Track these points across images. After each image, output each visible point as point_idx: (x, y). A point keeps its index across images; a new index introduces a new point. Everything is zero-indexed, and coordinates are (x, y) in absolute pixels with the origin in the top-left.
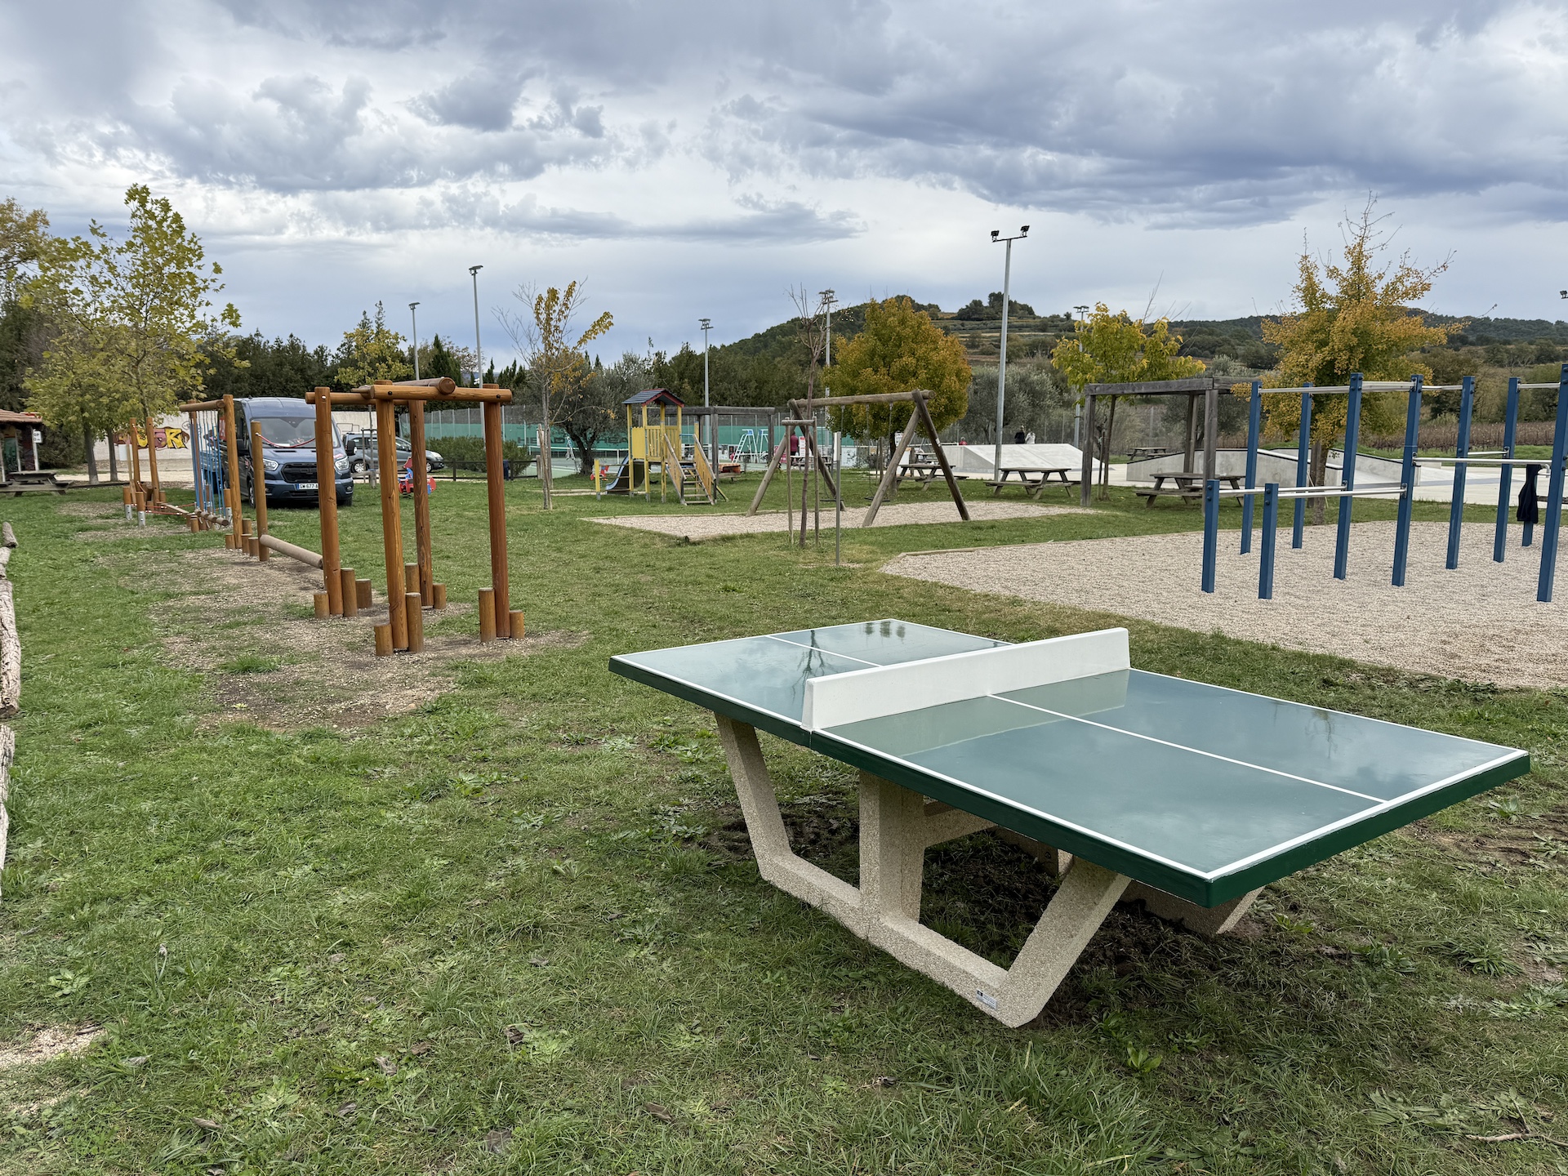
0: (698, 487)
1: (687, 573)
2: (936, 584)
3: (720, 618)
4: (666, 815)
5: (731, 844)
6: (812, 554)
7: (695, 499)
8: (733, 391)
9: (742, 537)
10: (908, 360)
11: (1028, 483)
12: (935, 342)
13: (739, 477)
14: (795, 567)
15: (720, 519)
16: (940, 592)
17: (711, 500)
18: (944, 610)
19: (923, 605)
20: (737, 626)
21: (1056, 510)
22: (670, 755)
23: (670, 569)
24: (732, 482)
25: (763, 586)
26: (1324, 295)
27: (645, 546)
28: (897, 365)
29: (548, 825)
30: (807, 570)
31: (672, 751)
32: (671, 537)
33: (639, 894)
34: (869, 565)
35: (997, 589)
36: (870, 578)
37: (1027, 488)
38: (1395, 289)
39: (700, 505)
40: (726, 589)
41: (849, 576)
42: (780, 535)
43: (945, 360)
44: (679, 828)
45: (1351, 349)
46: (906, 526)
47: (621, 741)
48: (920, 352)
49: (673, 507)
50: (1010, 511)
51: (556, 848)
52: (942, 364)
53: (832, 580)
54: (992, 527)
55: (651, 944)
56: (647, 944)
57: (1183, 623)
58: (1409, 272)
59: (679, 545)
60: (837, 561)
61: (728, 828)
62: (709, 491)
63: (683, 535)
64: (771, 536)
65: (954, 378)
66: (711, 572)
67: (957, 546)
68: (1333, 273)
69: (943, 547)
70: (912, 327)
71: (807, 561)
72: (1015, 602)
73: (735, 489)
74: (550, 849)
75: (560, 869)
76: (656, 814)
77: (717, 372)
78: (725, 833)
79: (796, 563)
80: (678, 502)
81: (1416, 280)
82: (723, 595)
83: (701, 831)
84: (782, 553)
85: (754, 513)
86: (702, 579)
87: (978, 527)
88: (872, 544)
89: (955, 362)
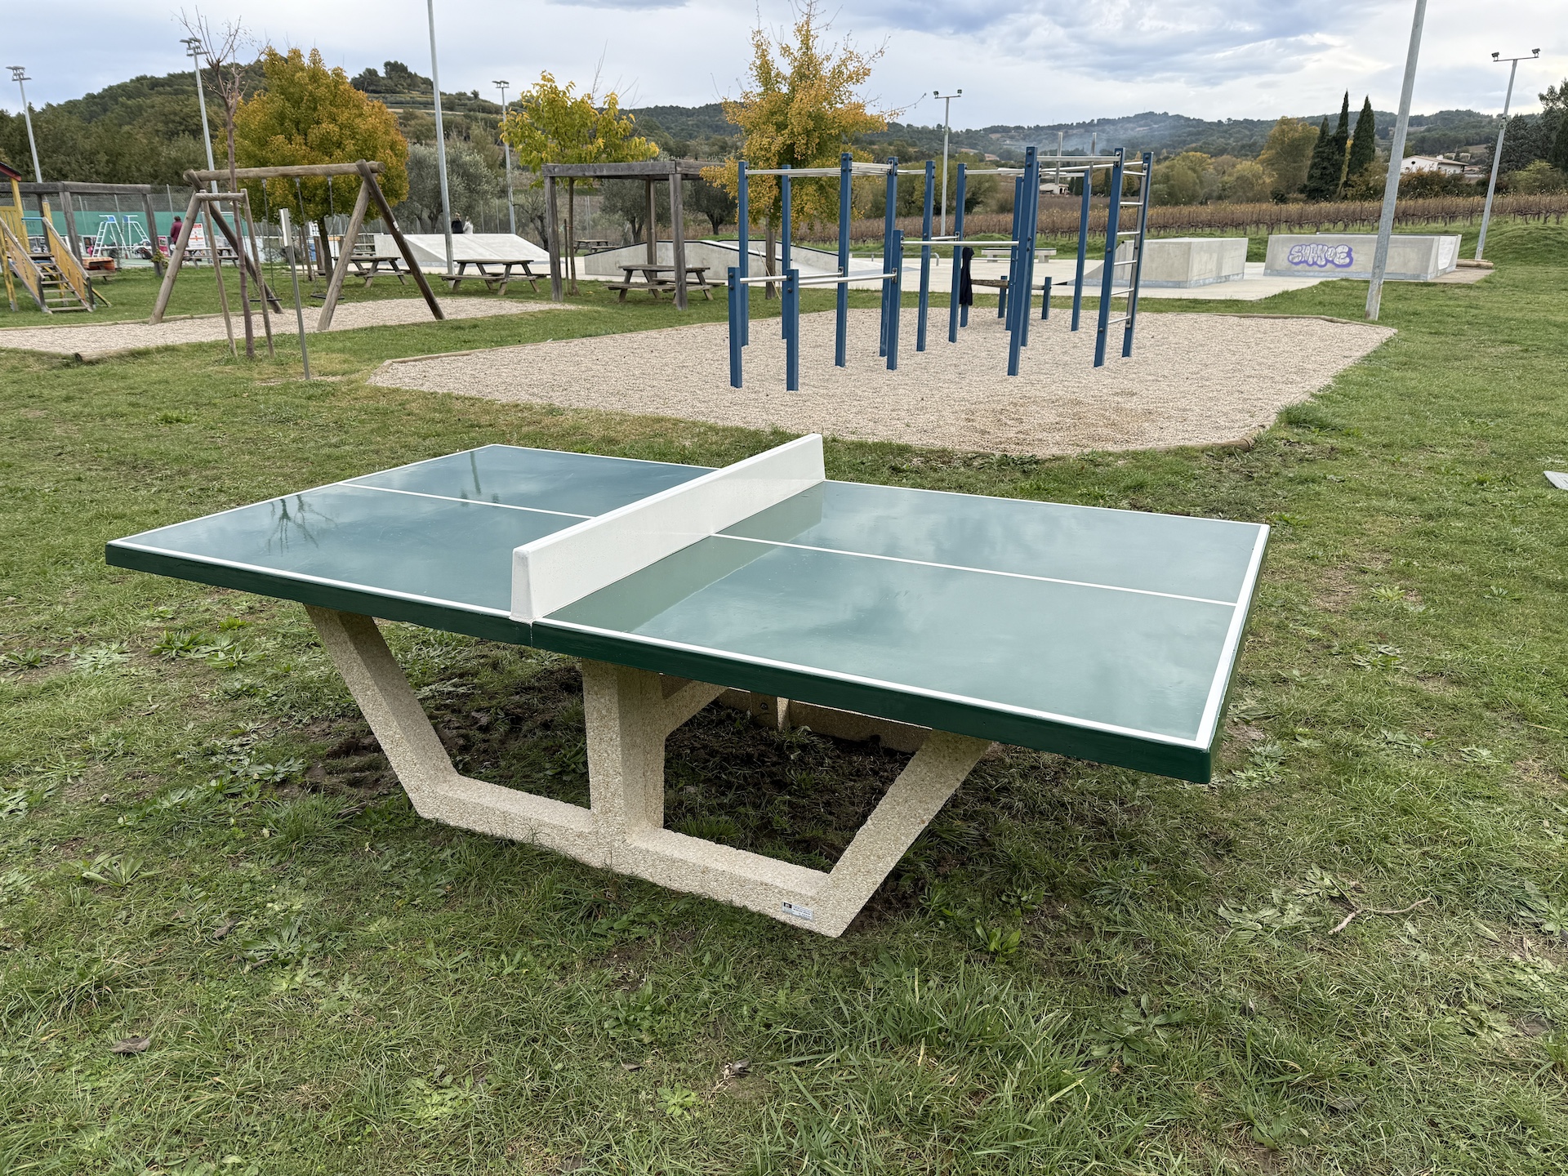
0: (63, 290)
1: (97, 401)
2: (449, 395)
3: (176, 460)
4: (230, 752)
5: (351, 776)
6: (268, 368)
7: (62, 304)
8: (75, 166)
9: (159, 350)
10: (327, 126)
11: (488, 277)
12: (358, 107)
13: (115, 276)
14: (251, 385)
15: (114, 329)
16: (458, 405)
17: (87, 305)
18: (472, 426)
19: (441, 421)
20: (206, 468)
21: (533, 307)
22: (192, 662)
23: (68, 399)
24: (105, 282)
25: (217, 413)
26: (778, 75)
27: (14, 369)
28: (315, 133)
29: (37, 806)
30: (271, 388)
31: (191, 655)
32: (53, 356)
33: (246, 886)
34: (353, 377)
35: (523, 398)
36: (360, 393)
37: (487, 281)
38: (841, 72)
39: (72, 313)
40: (167, 420)
41: (331, 392)
42: (214, 346)
43: (375, 128)
44: (261, 769)
45: (808, 133)
46: (372, 328)
47: (102, 652)
48: (343, 117)
49: (31, 316)
50: (483, 308)
51: (70, 841)
52: (372, 134)
53: (309, 398)
54: (475, 326)
55: (305, 961)
56: (299, 963)
57: (736, 422)
58: (851, 56)
59: (67, 365)
60: (307, 374)
61: (335, 754)
62: (82, 294)
63: (72, 352)
64: (199, 348)
65: (388, 151)
66: (133, 399)
67: (447, 349)
68: (786, 51)
69: (430, 351)
70: (328, 86)
71: (263, 377)
72: (552, 411)
73: (115, 291)
74: (61, 845)
75: (93, 874)
76: (214, 754)
77: (45, 140)
78: (335, 762)
79: (252, 380)
80: (37, 309)
81: (857, 64)
82: (165, 429)
83: (296, 766)
84: (228, 368)
85: (160, 319)
86: (124, 409)
87: (457, 326)
88: (342, 351)
89: (387, 133)
